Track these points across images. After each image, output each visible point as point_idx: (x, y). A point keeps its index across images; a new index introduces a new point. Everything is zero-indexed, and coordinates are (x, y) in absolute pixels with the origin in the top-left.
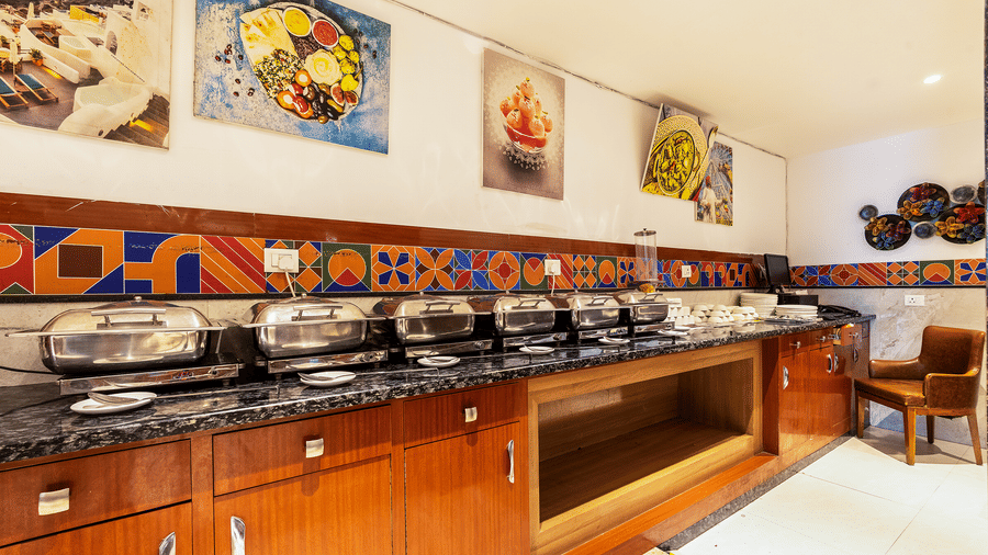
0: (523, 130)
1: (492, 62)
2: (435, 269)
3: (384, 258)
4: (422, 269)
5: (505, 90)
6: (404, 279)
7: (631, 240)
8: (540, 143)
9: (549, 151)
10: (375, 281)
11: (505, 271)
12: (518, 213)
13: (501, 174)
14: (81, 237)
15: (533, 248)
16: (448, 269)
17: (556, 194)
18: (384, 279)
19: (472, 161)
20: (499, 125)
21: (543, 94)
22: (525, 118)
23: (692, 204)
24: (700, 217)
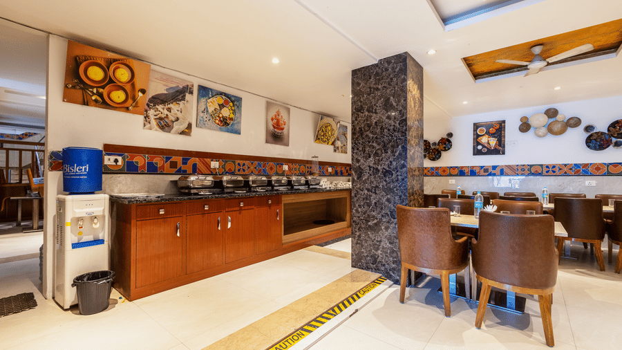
0: (278, 125)
1: (269, 105)
2: (252, 168)
3: (239, 164)
4: (249, 168)
5: (272, 113)
6: (244, 170)
7: (310, 159)
8: (283, 129)
9: (285, 131)
10: (237, 171)
11: (271, 169)
12: (276, 151)
13: (270, 139)
14: (174, 159)
15: (279, 162)
16: (255, 168)
17: (287, 145)
18: (239, 170)
19: (262, 135)
20: (271, 123)
21: (283, 114)
22: (278, 121)
23: (332, 147)
24: (335, 151)
